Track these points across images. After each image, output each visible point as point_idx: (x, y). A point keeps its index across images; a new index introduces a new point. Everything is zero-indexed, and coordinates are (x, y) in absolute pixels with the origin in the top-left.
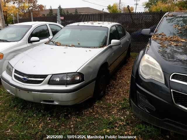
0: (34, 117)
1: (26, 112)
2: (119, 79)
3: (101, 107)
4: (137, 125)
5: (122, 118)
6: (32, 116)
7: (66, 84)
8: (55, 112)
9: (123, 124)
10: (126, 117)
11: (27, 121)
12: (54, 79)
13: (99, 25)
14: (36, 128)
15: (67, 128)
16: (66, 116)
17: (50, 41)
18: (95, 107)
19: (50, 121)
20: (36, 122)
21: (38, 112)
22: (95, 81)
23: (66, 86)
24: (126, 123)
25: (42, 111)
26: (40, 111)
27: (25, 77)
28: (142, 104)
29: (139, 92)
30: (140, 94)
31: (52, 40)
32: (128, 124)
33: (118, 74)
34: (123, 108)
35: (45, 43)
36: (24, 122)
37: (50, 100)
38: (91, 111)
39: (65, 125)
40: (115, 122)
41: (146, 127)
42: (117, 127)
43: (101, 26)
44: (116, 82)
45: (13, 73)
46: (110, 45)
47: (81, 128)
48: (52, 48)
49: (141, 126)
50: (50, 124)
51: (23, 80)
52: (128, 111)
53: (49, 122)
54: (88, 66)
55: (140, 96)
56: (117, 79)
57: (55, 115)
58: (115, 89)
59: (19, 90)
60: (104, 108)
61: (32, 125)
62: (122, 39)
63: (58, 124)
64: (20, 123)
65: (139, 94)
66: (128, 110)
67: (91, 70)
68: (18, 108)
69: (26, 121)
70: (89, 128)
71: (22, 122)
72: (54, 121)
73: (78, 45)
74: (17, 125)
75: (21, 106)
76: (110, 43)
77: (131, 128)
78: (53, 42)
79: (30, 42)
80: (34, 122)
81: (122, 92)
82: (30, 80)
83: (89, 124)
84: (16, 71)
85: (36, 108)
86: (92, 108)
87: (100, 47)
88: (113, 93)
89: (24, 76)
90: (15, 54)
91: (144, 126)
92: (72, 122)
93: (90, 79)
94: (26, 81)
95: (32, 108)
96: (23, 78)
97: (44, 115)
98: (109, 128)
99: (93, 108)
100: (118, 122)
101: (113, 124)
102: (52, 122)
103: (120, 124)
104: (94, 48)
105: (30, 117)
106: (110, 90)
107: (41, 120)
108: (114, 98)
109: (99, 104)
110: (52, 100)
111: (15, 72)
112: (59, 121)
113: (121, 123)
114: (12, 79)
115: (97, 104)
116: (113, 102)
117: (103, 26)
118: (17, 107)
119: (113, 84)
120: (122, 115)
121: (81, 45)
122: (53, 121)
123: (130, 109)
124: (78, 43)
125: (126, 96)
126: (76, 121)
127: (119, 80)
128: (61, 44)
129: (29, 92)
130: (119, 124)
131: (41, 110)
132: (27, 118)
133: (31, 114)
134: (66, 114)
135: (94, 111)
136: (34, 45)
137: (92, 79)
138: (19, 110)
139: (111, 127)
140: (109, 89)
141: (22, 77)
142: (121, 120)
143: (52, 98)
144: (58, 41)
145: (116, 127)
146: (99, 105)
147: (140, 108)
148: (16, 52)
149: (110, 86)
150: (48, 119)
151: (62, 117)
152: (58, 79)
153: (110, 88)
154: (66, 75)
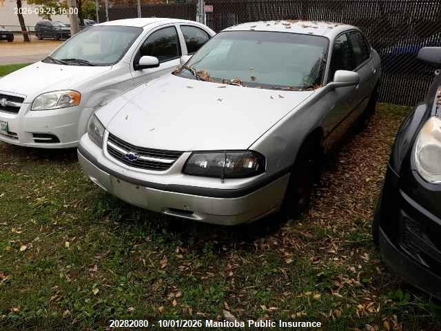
0: (148, 243)
1: (130, 231)
2: (344, 169)
3: (301, 237)
4: (389, 291)
5: (353, 269)
6: (142, 239)
7: (223, 175)
8: (191, 236)
9: (353, 283)
10: (360, 267)
11: (133, 252)
12: (196, 163)
13: (306, 31)
14: (153, 268)
15: (220, 276)
16: (216, 249)
17: (184, 67)
18: (286, 234)
19: (181, 256)
20: (152, 255)
21: (156, 233)
22: (289, 174)
23: (223, 182)
24: (361, 282)
25: (164, 231)
26: (159, 231)
27: (131, 153)
28: (411, 244)
29: (406, 212)
30: (409, 219)
31: (188, 66)
32: (366, 285)
33: (341, 156)
34: (355, 246)
35: (173, 73)
36: (126, 254)
37: (185, 209)
38: (275, 243)
39: (216, 271)
40: (333, 277)
41: (412, 299)
42: (339, 289)
43: (311, 35)
44: (336, 178)
45: (106, 142)
46: (331, 83)
47: (251, 281)
48: (188, 87)
49: (400, 294)
50: (181, 264)
51: (127, 159)
52: (366, 254)
53: (181, 259)
54: (277, 137)
55: (408, 223)
56: (340, 168)
57: (192, 243)
58: (335, 195)
59: (118, 181)
60: (305, 240)
61: (144, 260)
62: (361, 68)
63: (199, 265)
64: (117, 253)
65: (405, 218)
66: (365, 252)
67: (283, 146)
68: (112, 218)
69: (130, 250)
70: (270, 284)
71: (122, 252)
72: (191, 257)
73: (250, 80)
74: (112, 258)
75: (118, 216)
76: (331, 78)
77: (374, 296)
78: (190, 70)
79: (137, 67)
80: (148, 256)
81: (353, 203)
82: (143, 161)
83: (271, 273)
84: (112, 138)
85: (150, 223)
86: (277, 235)
87: (306, 88)
88: (330, 204)
89: (129, 150)
90: (105, 94)
91: (408, 296)
92: (231, 264)
93: (277, 170)
94: (134, 162)
95: (141, 222)
96: (127, 155)
97: (168, 241)
98: (319, 290)
99: (280, 238)
100: (340, 276)
101: (328, 281)
102: (185, 258)
103: (346, 285)
104: (291, 89)
105: (137, 241)
106: (321, 196)
107: (162, 252)
108: (330, 216)
109: (295, 228)
110: (188, 208)
111: (109, 138)
112: (202, 258)
113: (349, 282)
114: (104, 155)
115: (288, 228)
116: (329, 227)
117: (316, 32)
118: (110, 217)
119: (330, 183)
120: (352, 262)
121: (258, 80)
122: (188, 256)
123: (373, 248)
124: (252, 76)
125: (363, 215)
126: (241, 263)
127: (343, 174)
128: (211, 76)
129: (141, 187)
130: (343, 283)
131: (161, 228)
132: (131, 244)
133: (141, 235)
134: (217, 242)
135: (281, 245)
136: (146, 75)
137: (279, 170)
138: (115, 223)
139: (325, 289)
140: (319, 195)
141: (125, 152)
142: (349, 273)
143: (190, 206)
144: (202, 70)
145: (336, 288)
146: (295, 230)
147: (406, 253)
148: (108, 92)
149: (320, 186)
150: (178, 251)
151: (208, 249)
152: (204, 164)
153: (322, 192)
154: (223, 154)
